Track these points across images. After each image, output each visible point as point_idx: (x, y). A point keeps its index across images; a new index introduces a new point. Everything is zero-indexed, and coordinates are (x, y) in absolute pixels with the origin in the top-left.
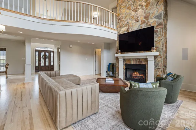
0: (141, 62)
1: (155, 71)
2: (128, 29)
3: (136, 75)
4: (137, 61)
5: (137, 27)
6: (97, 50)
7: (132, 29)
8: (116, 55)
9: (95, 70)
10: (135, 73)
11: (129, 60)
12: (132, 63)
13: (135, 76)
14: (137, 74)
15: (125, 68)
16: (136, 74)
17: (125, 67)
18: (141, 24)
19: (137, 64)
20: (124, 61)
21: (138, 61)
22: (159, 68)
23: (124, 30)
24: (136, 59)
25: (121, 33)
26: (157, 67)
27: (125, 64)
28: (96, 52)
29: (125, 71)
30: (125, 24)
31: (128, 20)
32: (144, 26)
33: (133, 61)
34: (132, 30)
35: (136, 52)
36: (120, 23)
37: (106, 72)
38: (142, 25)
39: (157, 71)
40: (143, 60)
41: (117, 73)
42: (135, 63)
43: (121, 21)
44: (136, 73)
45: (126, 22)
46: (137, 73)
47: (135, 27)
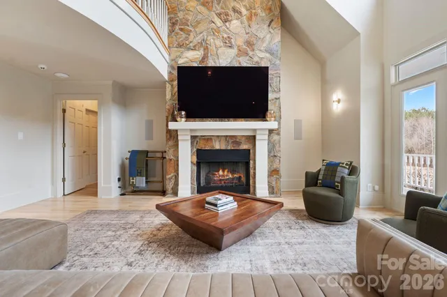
0: (239, 143)
1: (268, 163)
2: (203, 58)
3: (223, 176)
4: (228, 142)
5: (229, 61)
6: (70, 103)
7: (217, 61)
8: (172, 125)
9: (64, 180)
10: (221, 172)
11: (208, 139)
12: (217, 147)
13: (220, 180)
14: (226, 173)
15: (195, 162)
16: (223, 174)
17: (195, 159)
18: (239, 55)
19: (229, 148)
20: (192, 143)
21: (230, 141)
22: (275, 156)
23: (191, 58)
24: (227, 136)
25: (182, 62)
26: (272, 154)
27: (195, 149)
28: (64, 111)
29: (195, 168)
30: (195, 42)
31: (205, 33)
32: (245, 62)
33: (220, 141)
34: (215, 62)
35: (226, 120)
36: (177, 33)
37: (119, 180)
38: (241, 59)
39: (272, 162)
40: (244, 139)
41: (170, 179)
42: (223, 147)
43: (181, 29)
44: (223, 171)
45: (199, 39)
46: (226, 171)
47: (225, 58)
